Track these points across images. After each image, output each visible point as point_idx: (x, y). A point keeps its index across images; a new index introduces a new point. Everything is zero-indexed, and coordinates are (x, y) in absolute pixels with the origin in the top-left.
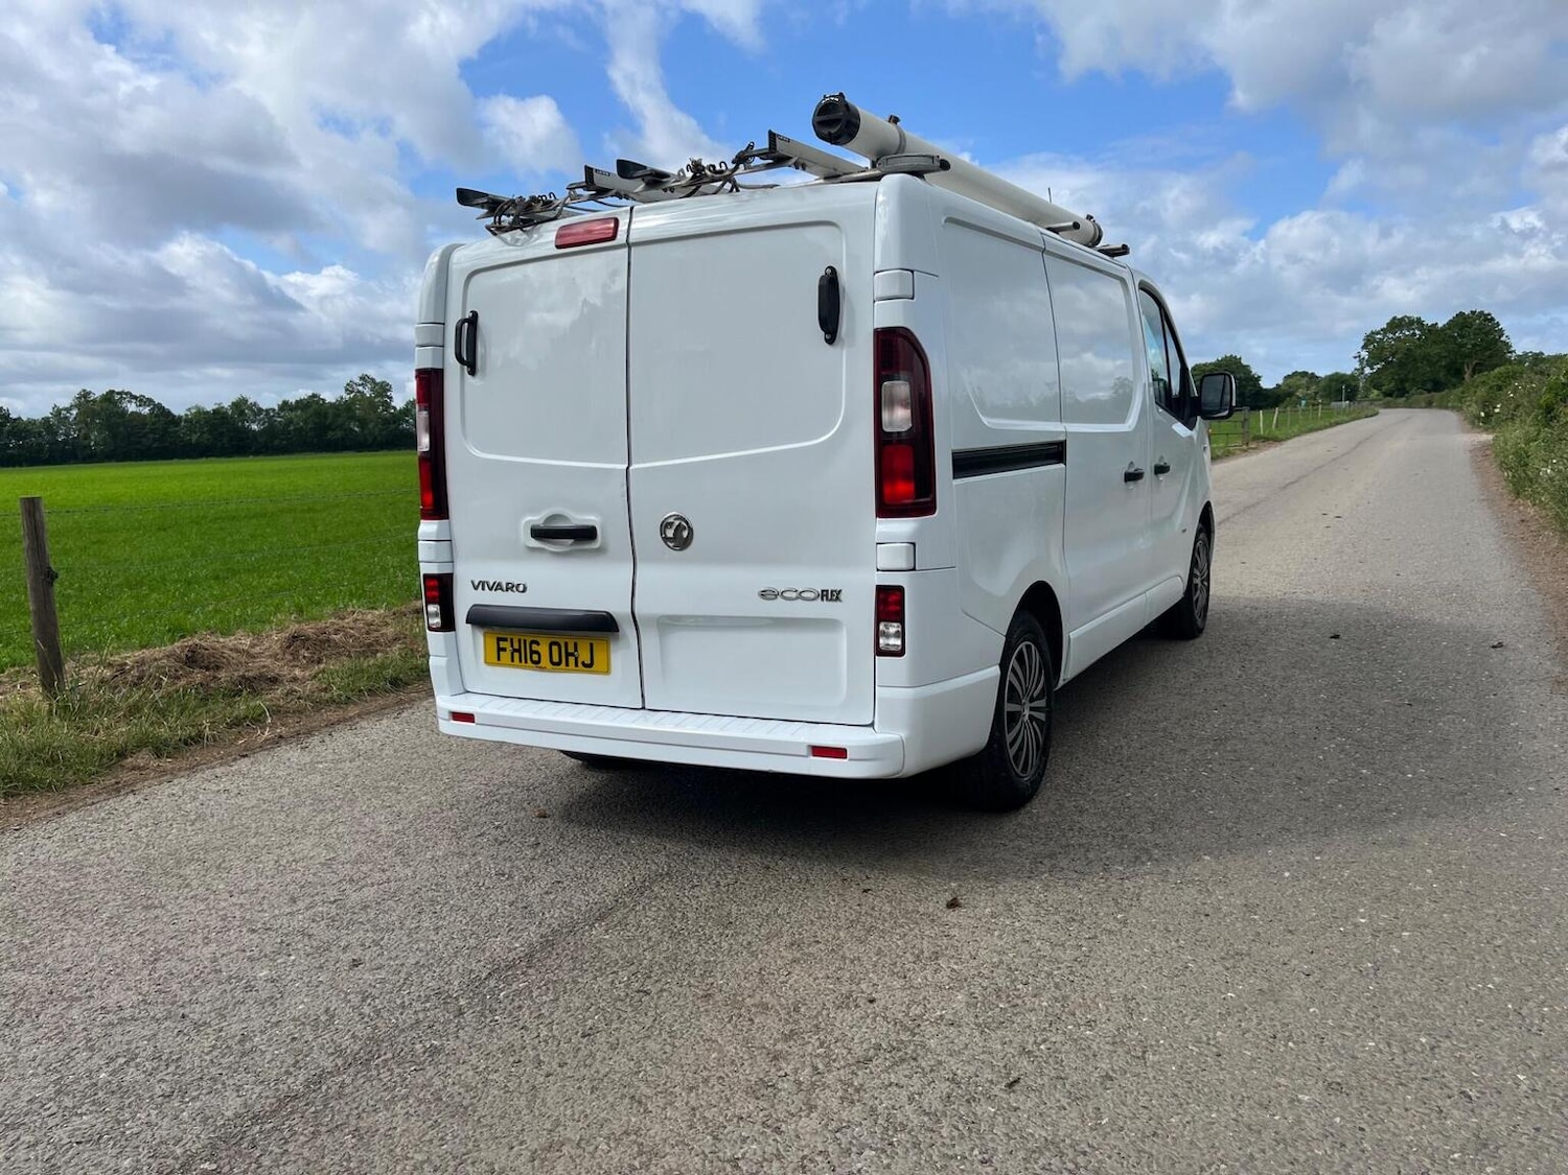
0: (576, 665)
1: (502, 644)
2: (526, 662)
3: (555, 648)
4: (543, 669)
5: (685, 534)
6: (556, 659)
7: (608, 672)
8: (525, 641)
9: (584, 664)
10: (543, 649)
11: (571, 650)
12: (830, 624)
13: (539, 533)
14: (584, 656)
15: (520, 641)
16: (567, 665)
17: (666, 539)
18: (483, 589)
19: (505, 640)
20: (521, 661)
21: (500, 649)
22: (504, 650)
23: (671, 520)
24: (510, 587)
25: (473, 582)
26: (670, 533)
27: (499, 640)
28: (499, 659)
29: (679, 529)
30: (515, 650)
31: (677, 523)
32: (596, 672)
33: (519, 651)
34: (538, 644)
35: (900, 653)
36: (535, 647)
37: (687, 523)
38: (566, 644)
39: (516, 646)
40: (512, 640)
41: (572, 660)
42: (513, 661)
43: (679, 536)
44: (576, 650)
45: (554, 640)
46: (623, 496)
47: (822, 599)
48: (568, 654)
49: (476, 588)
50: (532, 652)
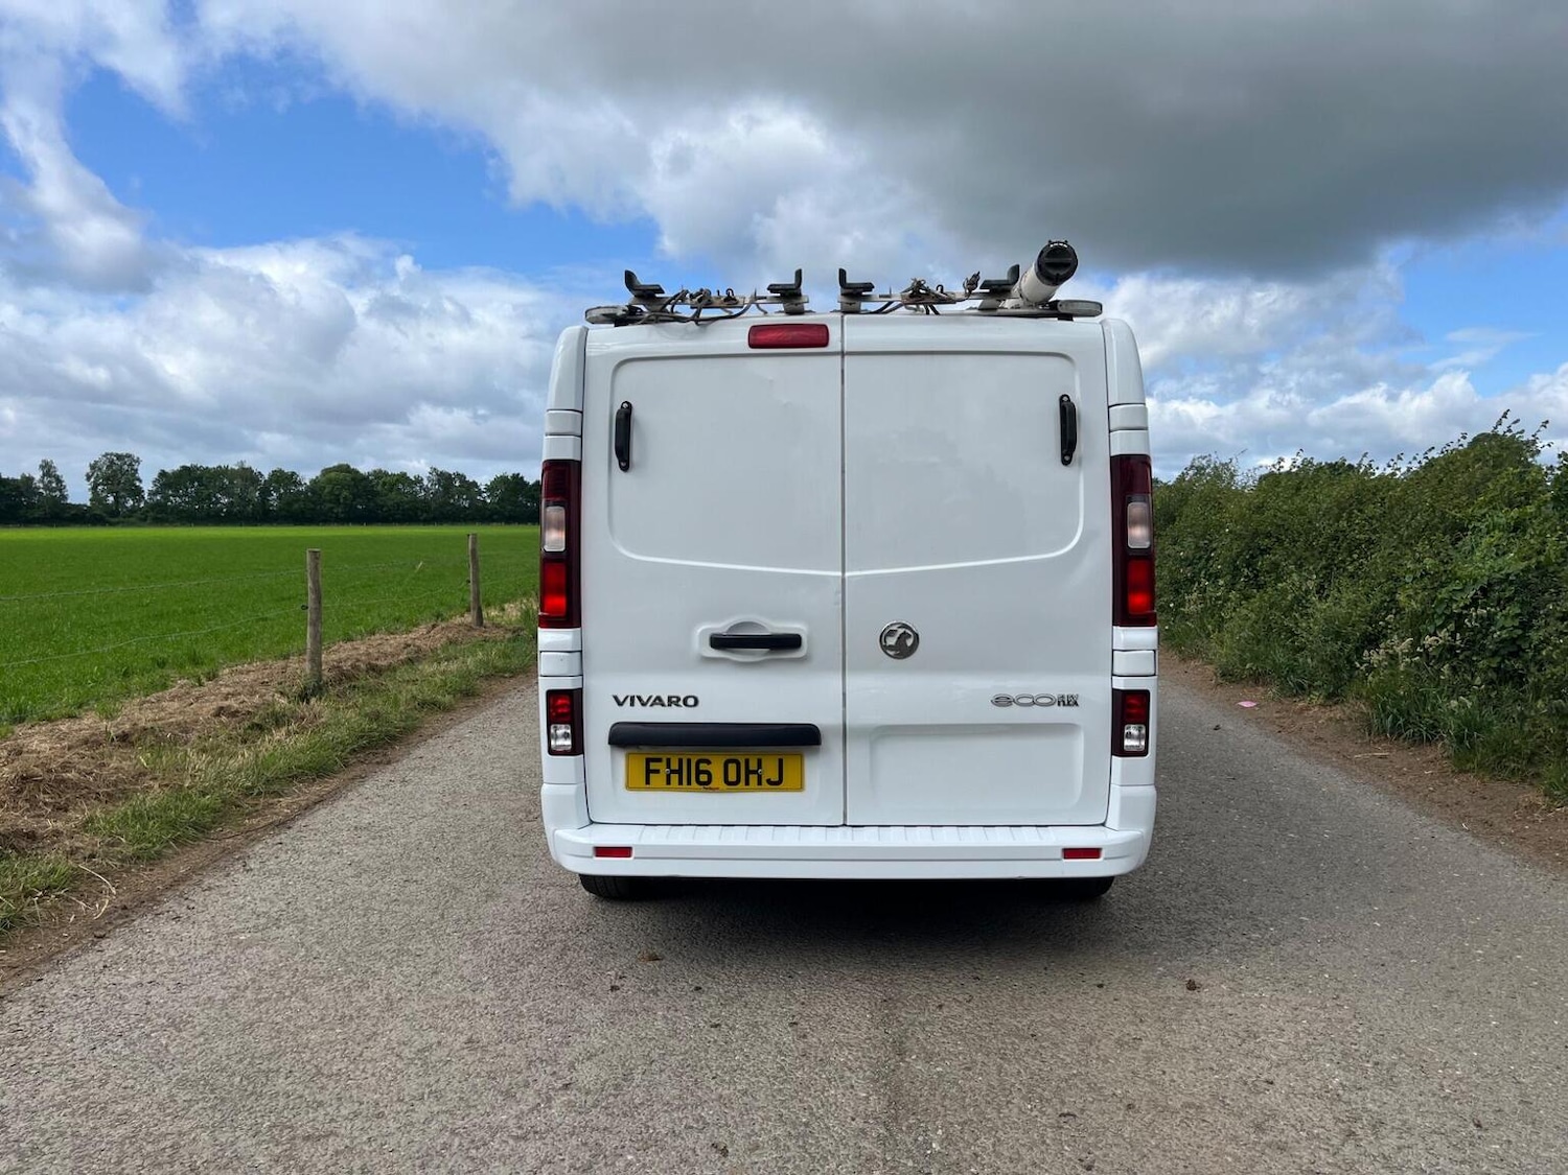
0: (760, 783)
1: (653, 766)
2: (689, 783)
3: (732, 768)
4: (715, 790)
5: (909, 642)
6: (732, 777)
7: (800, 788)
8: (689, 761)
9: (769, 781)
10: (716, 768)
11: (753, 766)
12: (1068, 729)
13: (718, 642)
14: (770, 771)
15: (680, 761)
16: (747, 783)
17: (885, 648)
18: (632, 704)
19: (659, 760)
20: (681, 783)
21: (649, 772)
22: (657, 771)
23: (894, 628)
24: (673, 701)
25: (616, 698)
26: (892, 641)
27: (648, 761)
28: (648, 782)
29: (904, 636)
30: (673, 772)
31: (901, 631)
32: (787, 790)
33: (679, 772)
34: (709, 762)
35: (1143, 753)
36: (703, 766)
37: (912, 631)
38: (747, 762)
39: (675, 766)
40: (669, 761)
41: (753, 778)
42: (668, 782)
43: (901, 645)
44: (760, 766)
45: (728, 757)
46: (836, 603)
47: (1059, 704)
48: (748, 772)
49: (620, 704)
50: (699, 772)
